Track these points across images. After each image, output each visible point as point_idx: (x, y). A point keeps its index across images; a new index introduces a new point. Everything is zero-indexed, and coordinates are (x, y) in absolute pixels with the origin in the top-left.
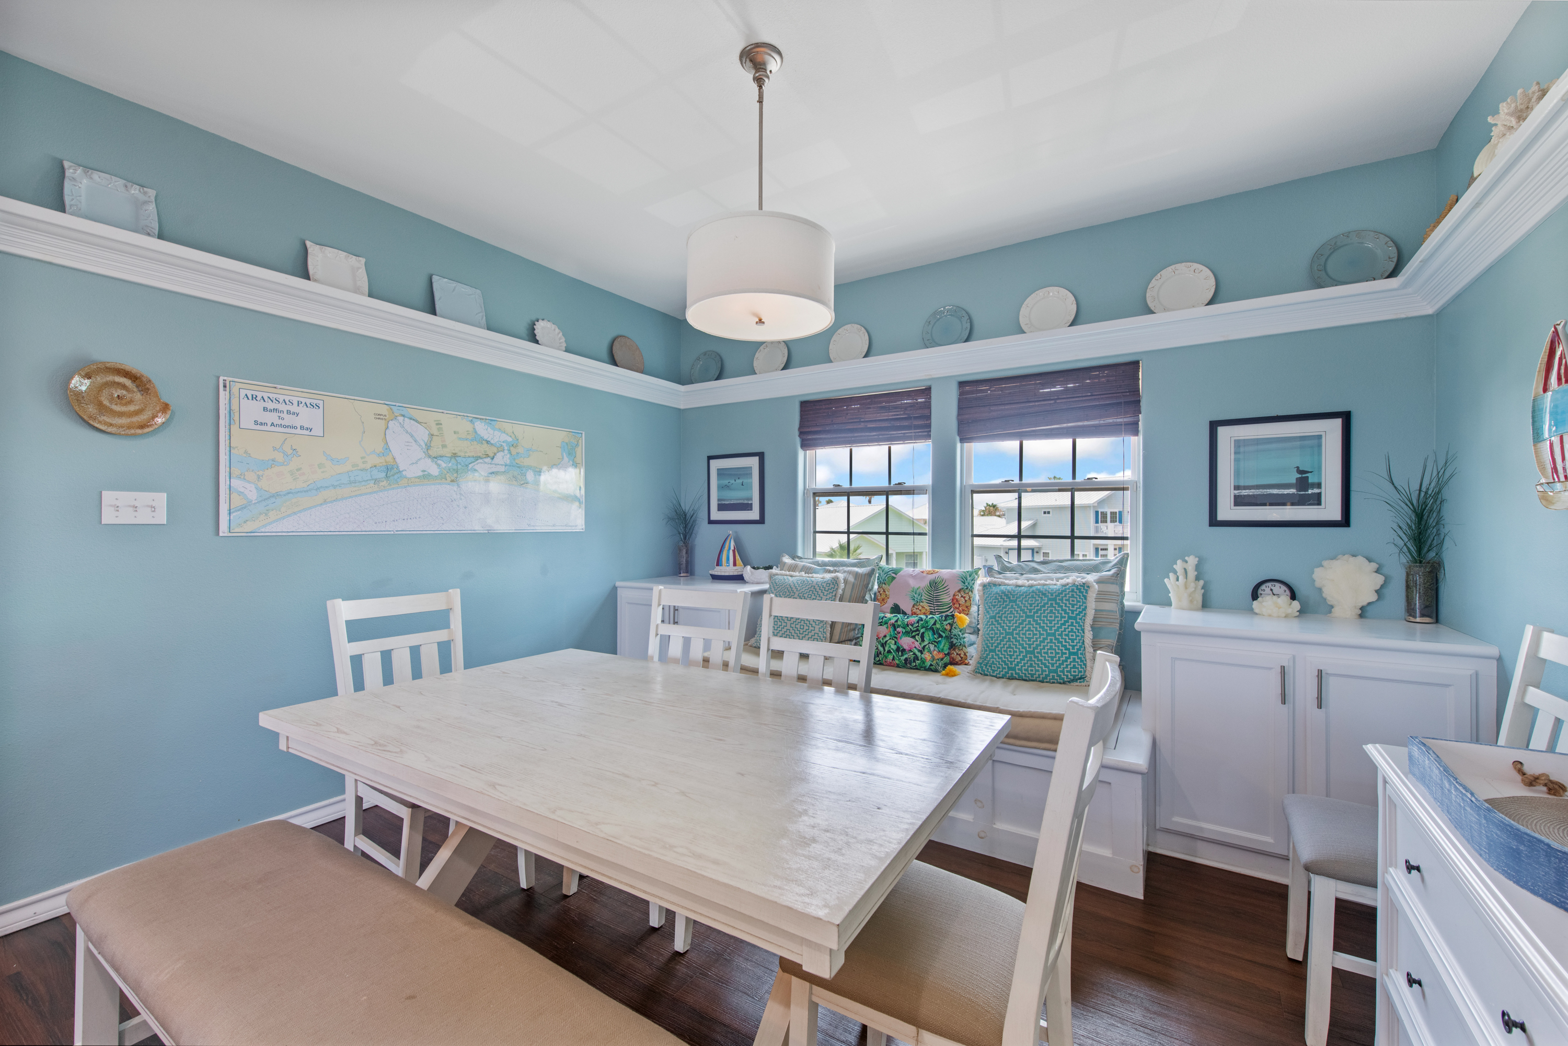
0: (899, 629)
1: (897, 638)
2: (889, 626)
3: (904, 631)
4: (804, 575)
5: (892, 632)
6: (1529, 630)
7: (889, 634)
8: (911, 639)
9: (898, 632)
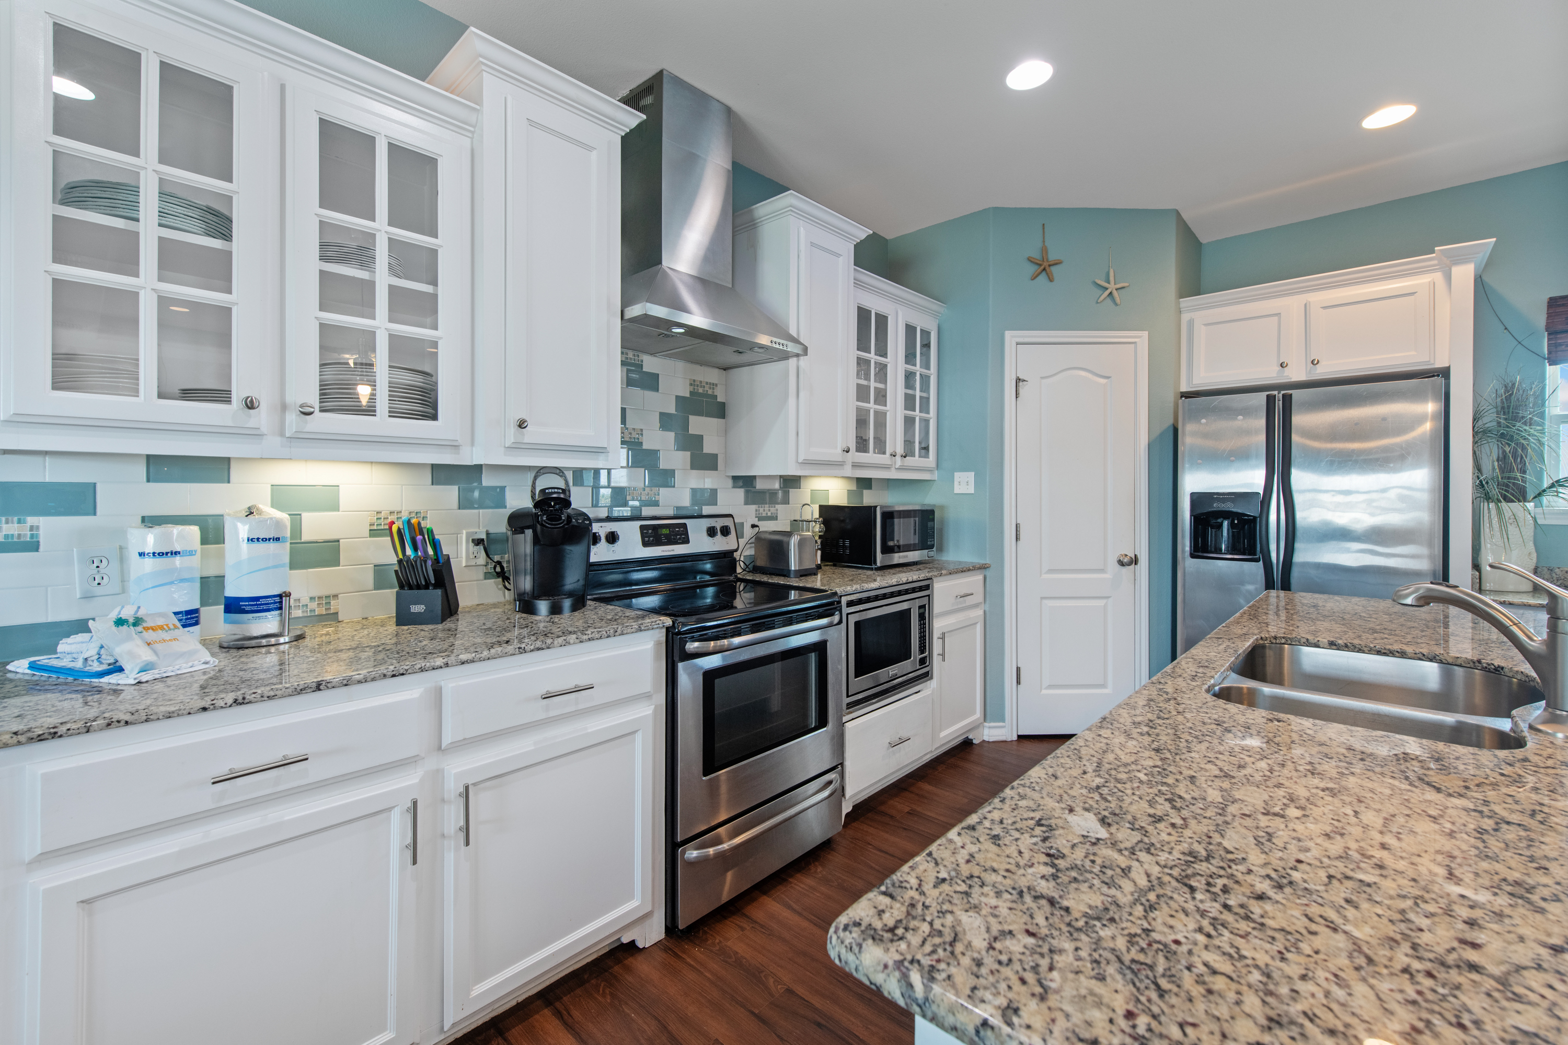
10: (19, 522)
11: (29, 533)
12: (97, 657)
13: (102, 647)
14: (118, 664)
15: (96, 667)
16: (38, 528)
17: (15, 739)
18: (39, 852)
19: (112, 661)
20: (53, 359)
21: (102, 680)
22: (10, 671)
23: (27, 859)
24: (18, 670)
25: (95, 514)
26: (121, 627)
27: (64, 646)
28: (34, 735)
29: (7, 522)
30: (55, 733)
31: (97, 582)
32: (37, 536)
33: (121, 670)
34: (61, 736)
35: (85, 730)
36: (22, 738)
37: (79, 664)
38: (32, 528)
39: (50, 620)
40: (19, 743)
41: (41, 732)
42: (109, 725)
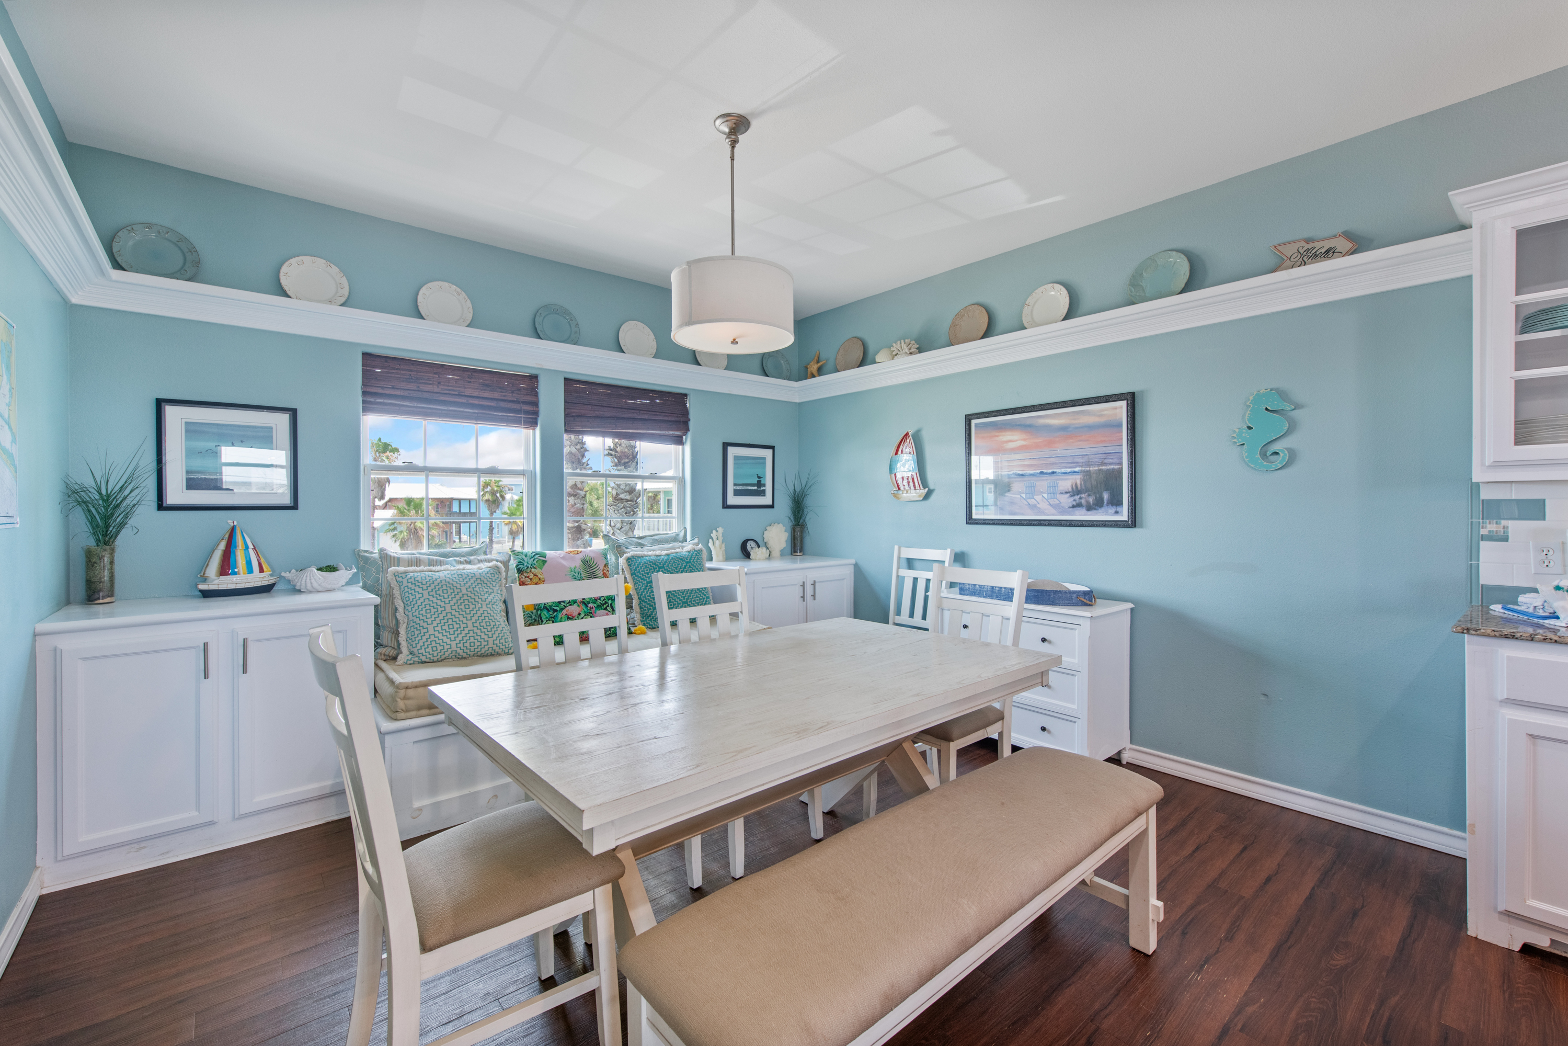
0: (591, 605)
1: (591, 613)
2: (579, 604)
3: (596, 606)
4: (450, 568)
5: (584, 608)
6: (896, 547)
7: (583, 611)
8: (604, 611)
9: (590, 607)
10: (1497, 523)
11: (1502, 530)
12: (1542, 607)
13: (1545, 602)
14: (1556, 614)
15: (1541, 613)
16: (1508, 527)
17: (1493, 633)
18: (1506, 697)
19: (1552, 611)
20: (1515, 425)
21: (1545, 621)
22: (1492, 610)
23: (1500, 698)
24: (1496, 610)
25: (1544, 519)
26: (1558, 591)
27: (1521, 599)
28: (1503, 634)
29: (1490, 523)
30: (1514, 636)
31: (1546, 564)
32: (1508, 532)
33: (1558, 618)
34: (1517, 638)
35: (1530, 639)
36: (1497, 634)
37: (1531, 610)
38: (1504, 527)
39: (1515, 584)
40: (1495, 636)
41: (1506, 633)
42: (1545, 639)
